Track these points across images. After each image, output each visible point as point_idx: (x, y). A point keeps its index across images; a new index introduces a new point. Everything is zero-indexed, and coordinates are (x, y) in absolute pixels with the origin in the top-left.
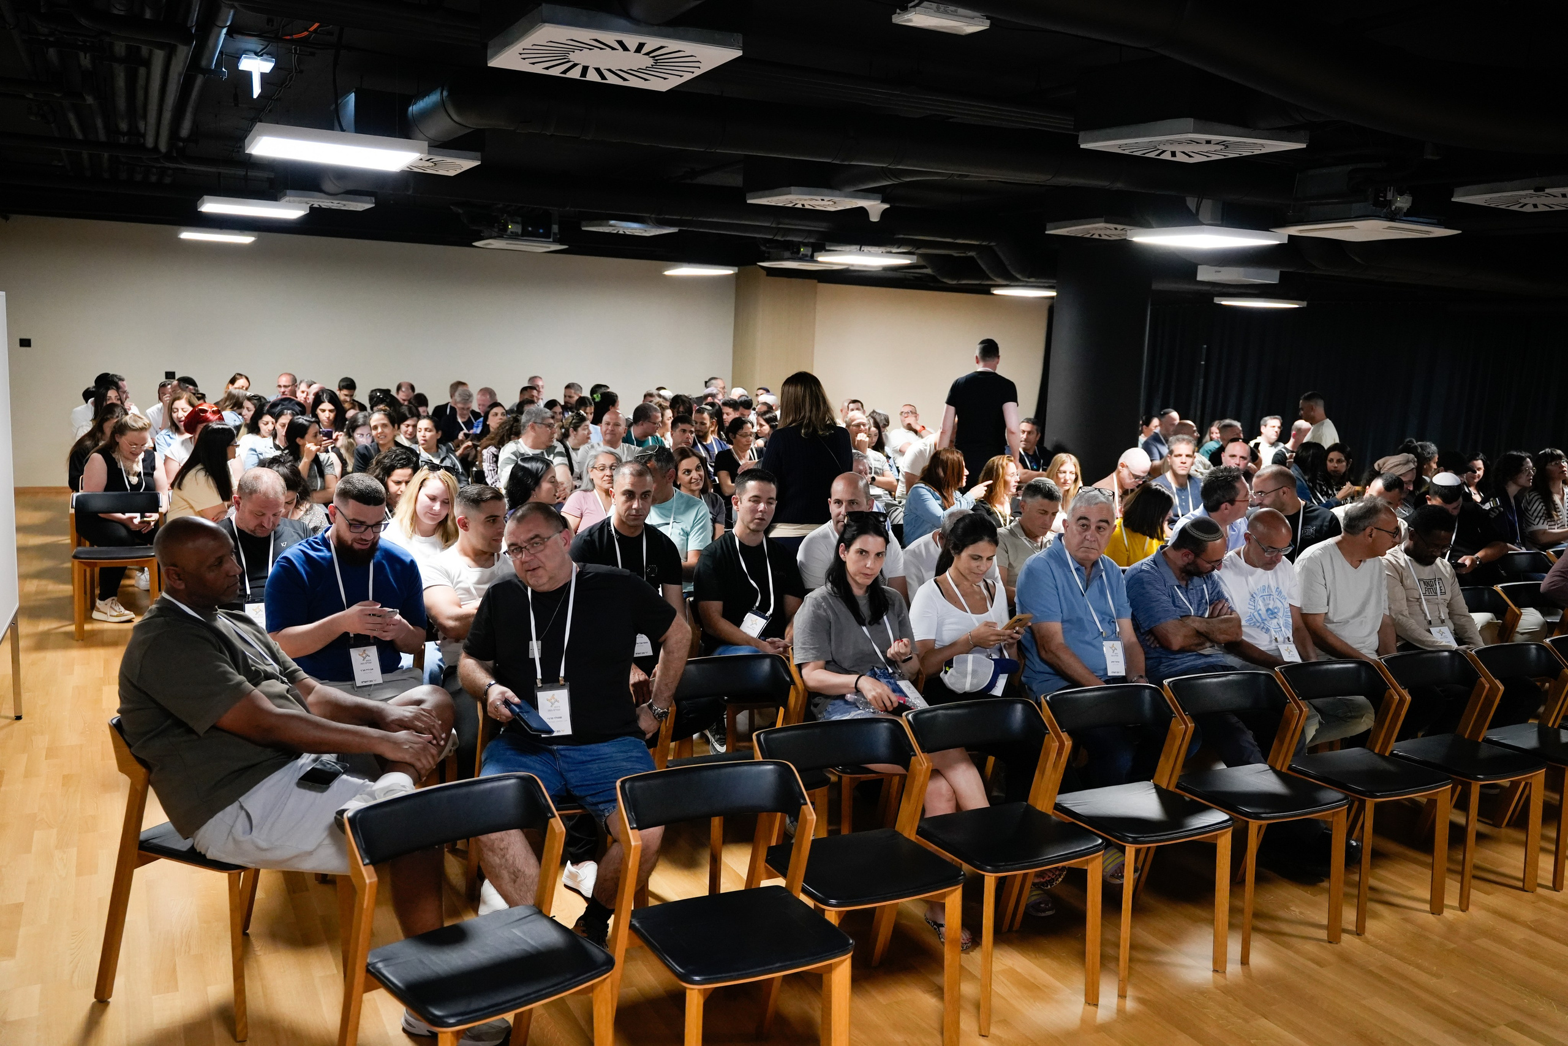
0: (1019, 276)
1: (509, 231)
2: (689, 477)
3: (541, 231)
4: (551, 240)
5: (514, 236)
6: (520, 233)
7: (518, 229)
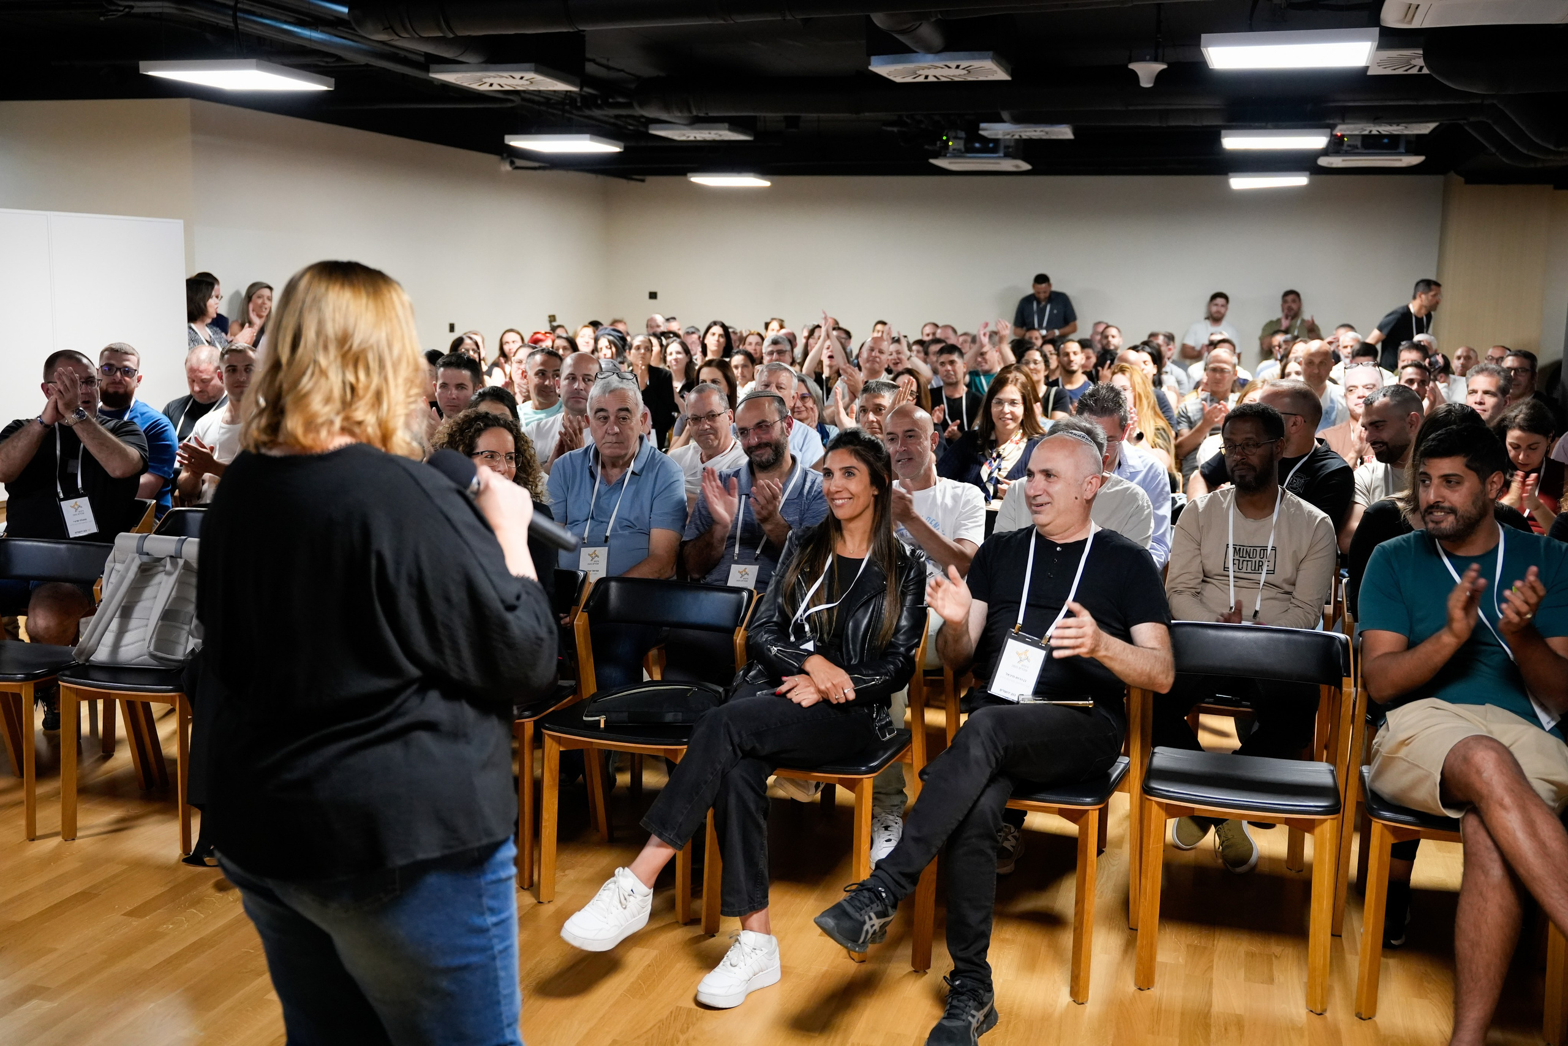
1: (951, 149)
4: (1001, 154)
5: (957, 154)
6: (963, 149)
7: (960, 145)
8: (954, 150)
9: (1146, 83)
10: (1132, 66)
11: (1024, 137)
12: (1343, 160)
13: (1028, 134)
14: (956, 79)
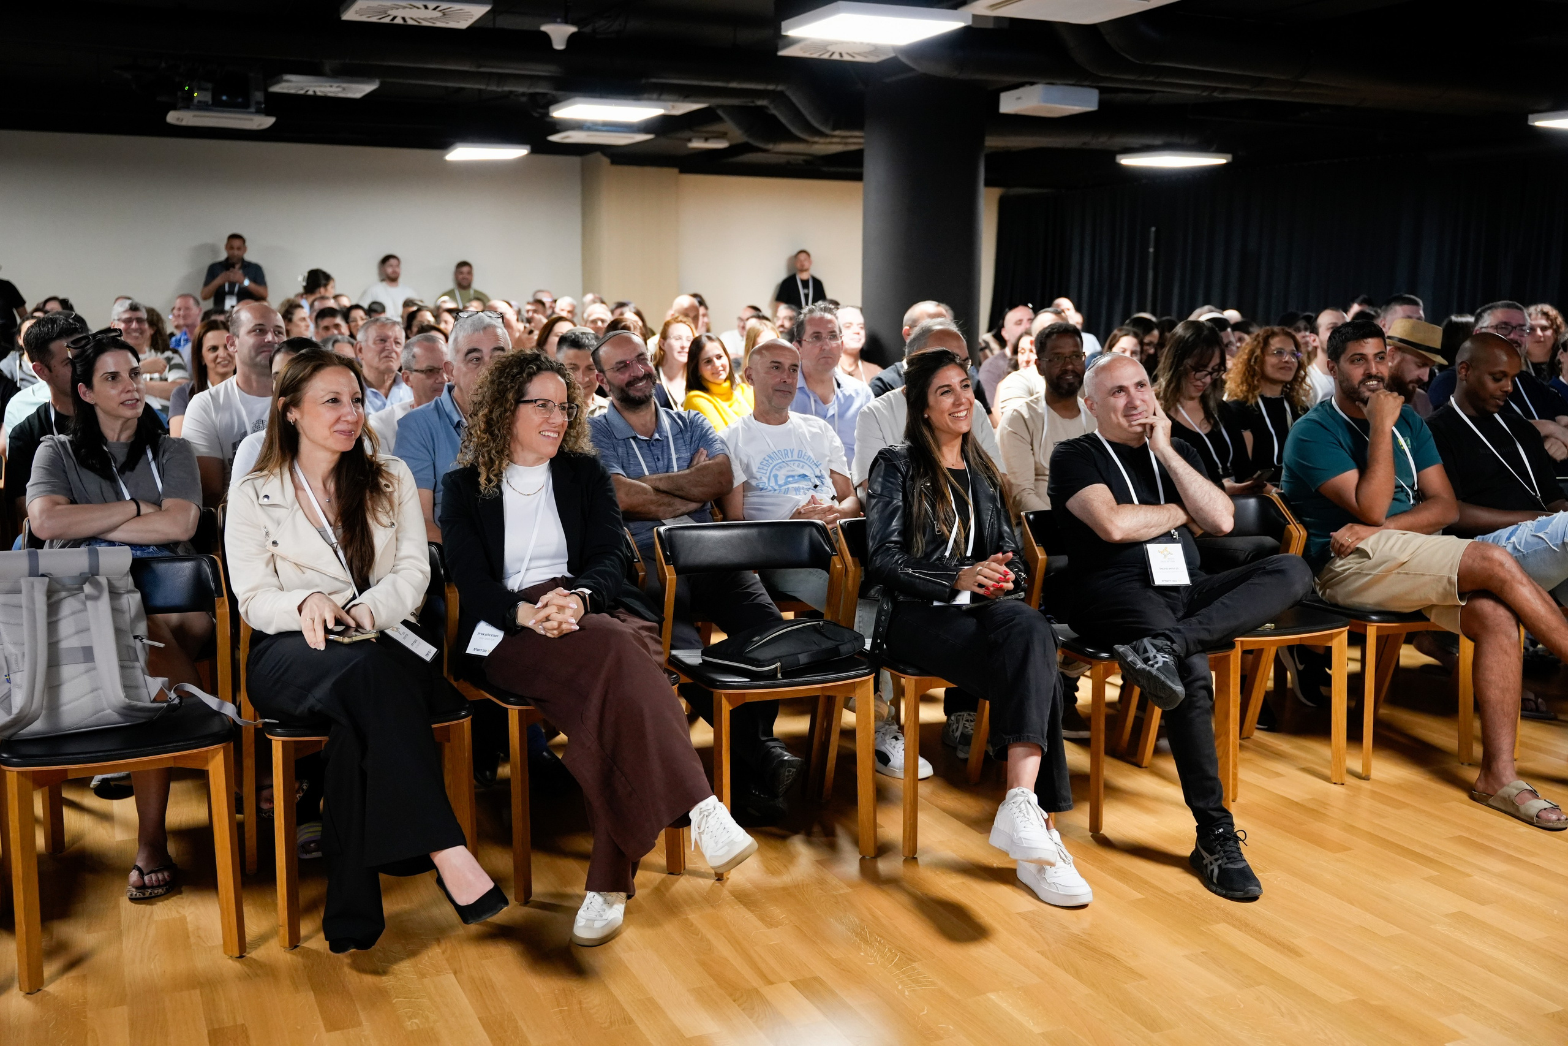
0: (827, 131)
1: (196, 101)
2: (215, 354)
3: (224, 98)
4: (253, 110)
5: (203, 107)
6: (210, 102)
7: (207, 97)
8: (199, 102)
9: (559, 45)
10: (544, 28)
11: (319, 94)
12: (588, 136)
13: (323, 89)
14: (425, 23)
